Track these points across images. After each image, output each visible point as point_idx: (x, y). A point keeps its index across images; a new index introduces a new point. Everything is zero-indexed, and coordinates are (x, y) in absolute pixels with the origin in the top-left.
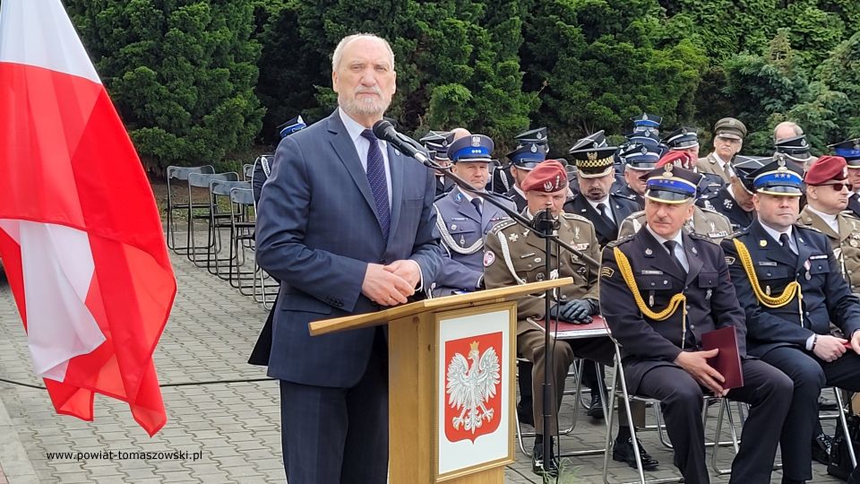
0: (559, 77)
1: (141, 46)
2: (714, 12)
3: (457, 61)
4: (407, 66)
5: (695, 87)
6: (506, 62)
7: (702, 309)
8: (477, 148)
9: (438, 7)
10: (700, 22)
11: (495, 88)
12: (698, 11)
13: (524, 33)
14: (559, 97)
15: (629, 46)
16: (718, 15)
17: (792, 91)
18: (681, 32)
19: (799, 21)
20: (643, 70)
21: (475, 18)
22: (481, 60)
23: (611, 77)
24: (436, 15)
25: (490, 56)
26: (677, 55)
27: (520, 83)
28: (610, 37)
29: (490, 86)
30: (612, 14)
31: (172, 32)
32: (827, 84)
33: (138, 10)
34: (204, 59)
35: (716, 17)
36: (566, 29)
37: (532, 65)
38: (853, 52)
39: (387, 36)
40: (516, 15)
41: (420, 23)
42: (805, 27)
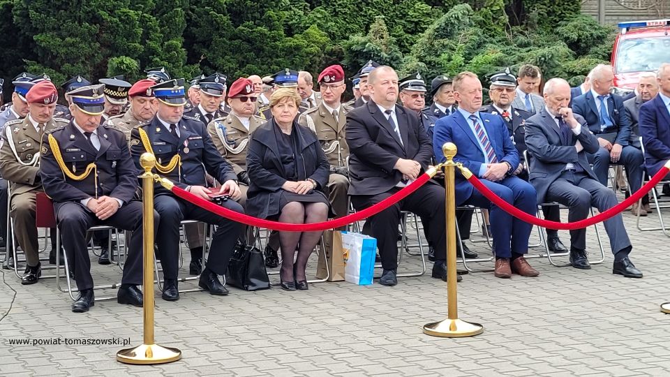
0: (214, 53)
2: (346, 7)
3: (130, 40)
4: (92, 44)
6: (170, 42)
7: (108, 173)
9: (116, 1)
10: (336, 14)
11: (163, 60)
12: (334, 5)
13: (188, 20)
14: (214, 68)
15: (264, 29)
16: (349, 9)
17: (389, 62)
19: (411, 13)
20: (276, 47)
21: (146, 9)
22: (151, 40)
23: (252, 53)
24: (114, 6)
25: (159, 37)
26: (307, 37)
28: (251, 23)
29: (158, 59)
30: (251, 6)
32: (418, 57)
35: (347, 9)
36: (217, 17)
38: (436, 33)
39: (76, 23)
40: (179, 7)
41: (101, 12)
42: (415, 17)
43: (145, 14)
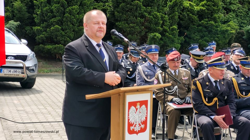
0: (190, 32)
1: (56, 19)
3: (157, 26)
4: (141, 27)
5: (234, 36)
6: (173, 27)
8: (154, 49)
9: (151, 8)
10: (237, 16)
11: (169, 34)
12: (236, 12)
13: (179, 17)
14: (190, 38)
15: (213, 22)
16: (243, 14)
18: (231, 19)
20: (217, 30)
21: (163, 12)
22: (165, 26)
23: (207, 32)
24: (151, 11)
25: (168, 25)
26: (229, 26)
27: (177, 34)
28: (207, 20)
30: (207, 12)
31: (66, 15)
33: (55, 8)
34: (76, 23)
35: (242, 14)
36: (192, 17)
37: (181, 28)
39: (135, 17)
40: (177, 12)
41: (145, 13)
43: (163, 15)
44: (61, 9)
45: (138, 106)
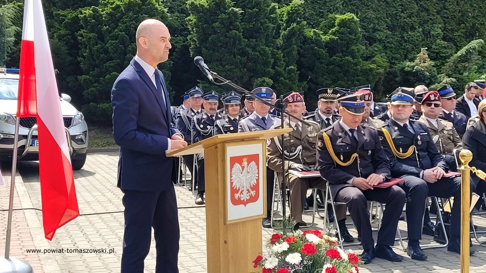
0: (316, 74)
1: (113, 63)
3: (266, 67)
4: (242, 69)
5: (383, 78)
6: (290, 67)
7: (366, 160)
8: (264, 94)
9: (256, 41)
10: (385, 48)
11: (285, 79)
12: (384, 42)
13: (299, 53)
14: (317, 84)
15: (349, 58)
16: (394, 44)
17: (430, 79)
18: (376, 53)
19: (434, 47)
20: (357, 70)
21: (275, 46)
22: (278, 66)
23: (341, 74)
24: (255, 45)
25: (283, 64)
26: (374, 62)
27: (297, 78)
28: (341, 54)
29: (283, 79)
30: (341, 43)
32: (447, 75)
33: (112, 45)
36: (319, 51)
37: (303, 69)
39: (232, 56)
40: (295, 44)
41: (247, 49)
42: (437, 49)
43: (274, 50)
44: (120, 48)
45: (245, 163)
